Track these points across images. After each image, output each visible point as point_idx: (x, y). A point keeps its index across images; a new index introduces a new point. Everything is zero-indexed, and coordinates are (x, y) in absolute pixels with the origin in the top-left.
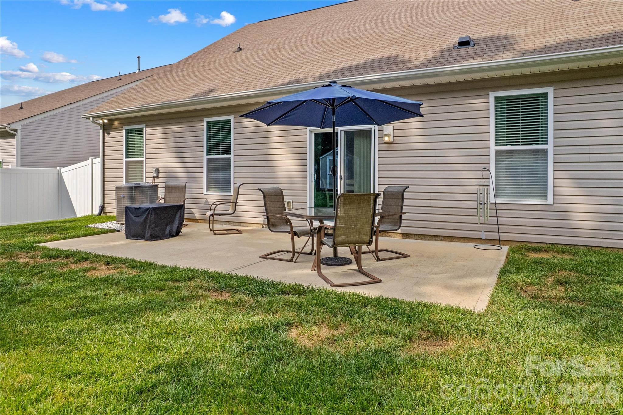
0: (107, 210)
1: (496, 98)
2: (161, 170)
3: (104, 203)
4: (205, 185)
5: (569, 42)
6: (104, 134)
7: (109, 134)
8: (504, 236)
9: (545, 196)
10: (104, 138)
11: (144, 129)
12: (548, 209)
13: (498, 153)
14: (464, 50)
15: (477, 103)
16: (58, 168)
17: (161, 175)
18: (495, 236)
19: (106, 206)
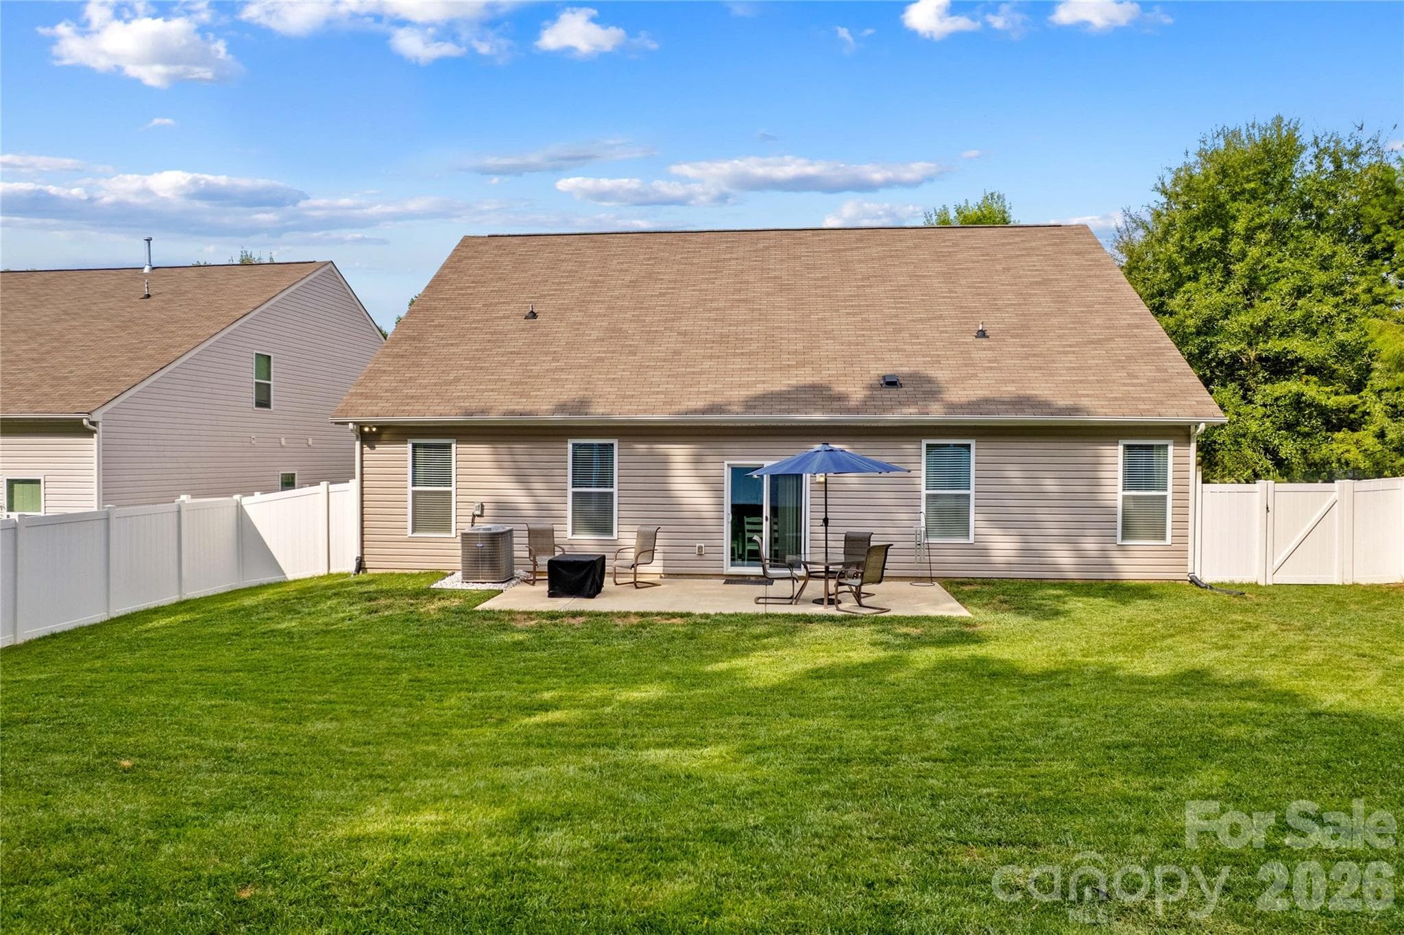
0: (368, 564)
1: (928, 446)
2: (486, 506)
3: (362, 554)
4: (569, 527)
5: (987, 401)
6: (362, 448)
7: (373, 448)
8: (935, 574)
9: (968, 536)
10: (362, 454)
11: (454, 446)
12: (969, 547)
13: (928, 496)
14: (892, 393)
15: (909, 447)
16: (237, 497)
17: (486, 512)
18: (927, 574)
19: (366, 558)
